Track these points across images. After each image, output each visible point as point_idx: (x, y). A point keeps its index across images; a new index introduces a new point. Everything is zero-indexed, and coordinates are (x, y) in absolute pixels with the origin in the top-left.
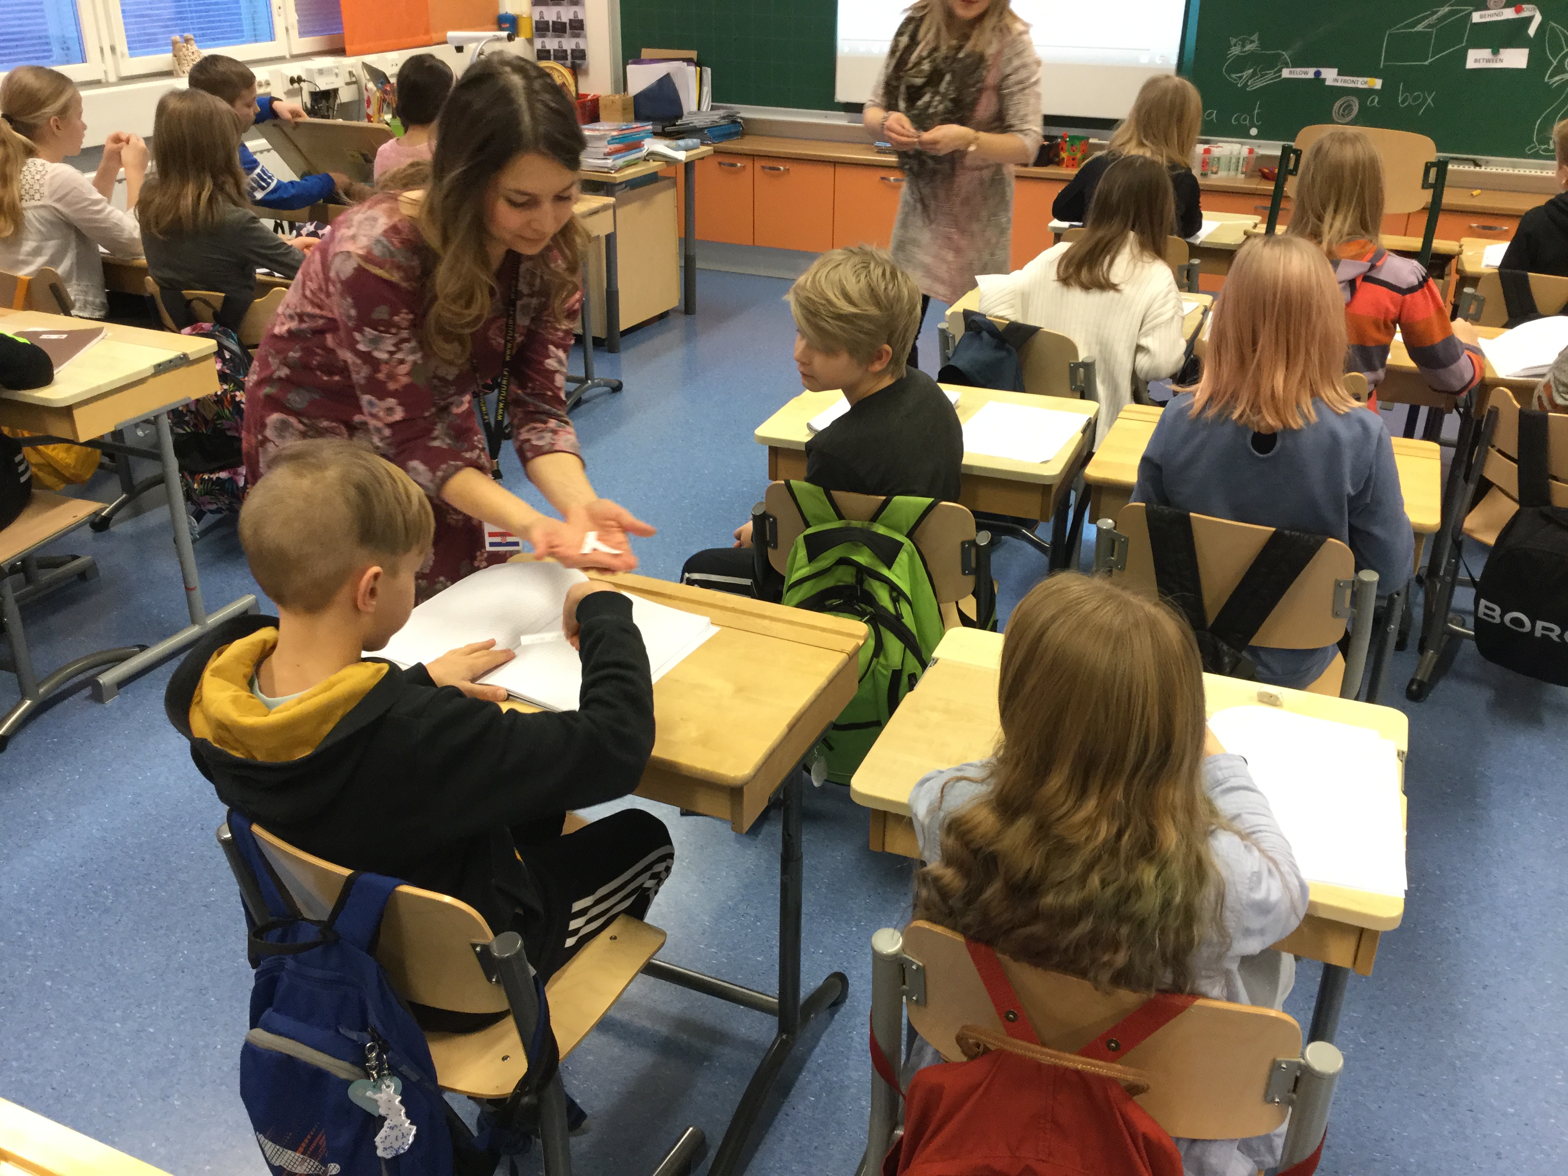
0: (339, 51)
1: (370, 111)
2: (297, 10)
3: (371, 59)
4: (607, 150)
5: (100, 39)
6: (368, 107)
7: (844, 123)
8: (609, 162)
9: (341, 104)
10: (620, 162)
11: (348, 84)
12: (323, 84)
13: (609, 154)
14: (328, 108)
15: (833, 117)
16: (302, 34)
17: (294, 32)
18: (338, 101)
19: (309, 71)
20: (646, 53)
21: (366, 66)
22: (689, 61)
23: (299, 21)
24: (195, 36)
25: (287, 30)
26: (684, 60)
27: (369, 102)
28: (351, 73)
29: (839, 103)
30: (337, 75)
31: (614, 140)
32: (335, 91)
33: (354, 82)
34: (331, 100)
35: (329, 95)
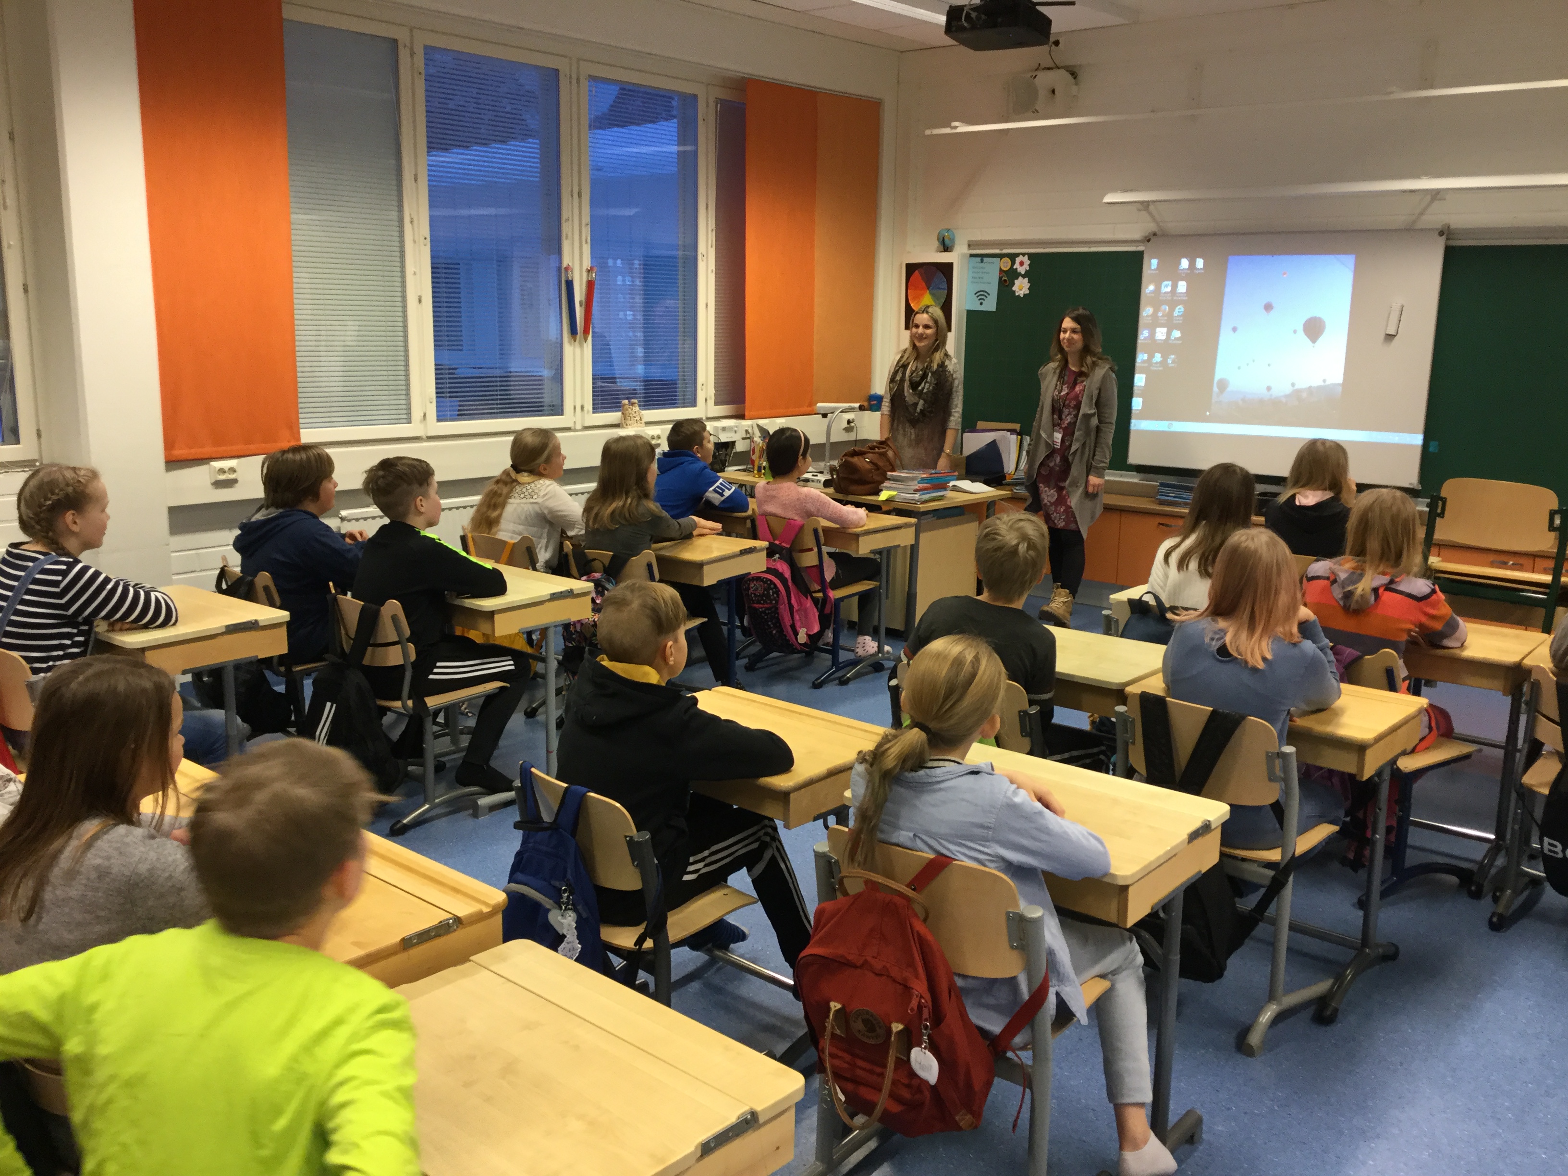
0: (741, 416)
1: (754, 457)
2: (715, 387)
3: (761, 422)
4: (917, 487)
5: (575, 401)
6: (754, 453)
7: (1136, 481)
8: (917, 496)
9: (736, 453)
10: (926, 497)
11: (743, 439)
12: (724, 438)
13: (916, 491)
14: (726, 455)
15: (1126, 476)
16: (716, 404)
17: (711, 402)
18: (734, 451)
19: (716, 428)
20: (981, 425)
21: (758, 425)
22: (1012, 431)
23: (715, 395)
24: (639, 402)
25: (706, 400)
26: (1008, 430)
27: (754, 450)
28: (747, 431)
29: (1131, 465)
30: (736, 432)
31: (923, 479)
32: (733, 443)
33: (748, 437)
34: (729, 450)
35: (730, 445)
